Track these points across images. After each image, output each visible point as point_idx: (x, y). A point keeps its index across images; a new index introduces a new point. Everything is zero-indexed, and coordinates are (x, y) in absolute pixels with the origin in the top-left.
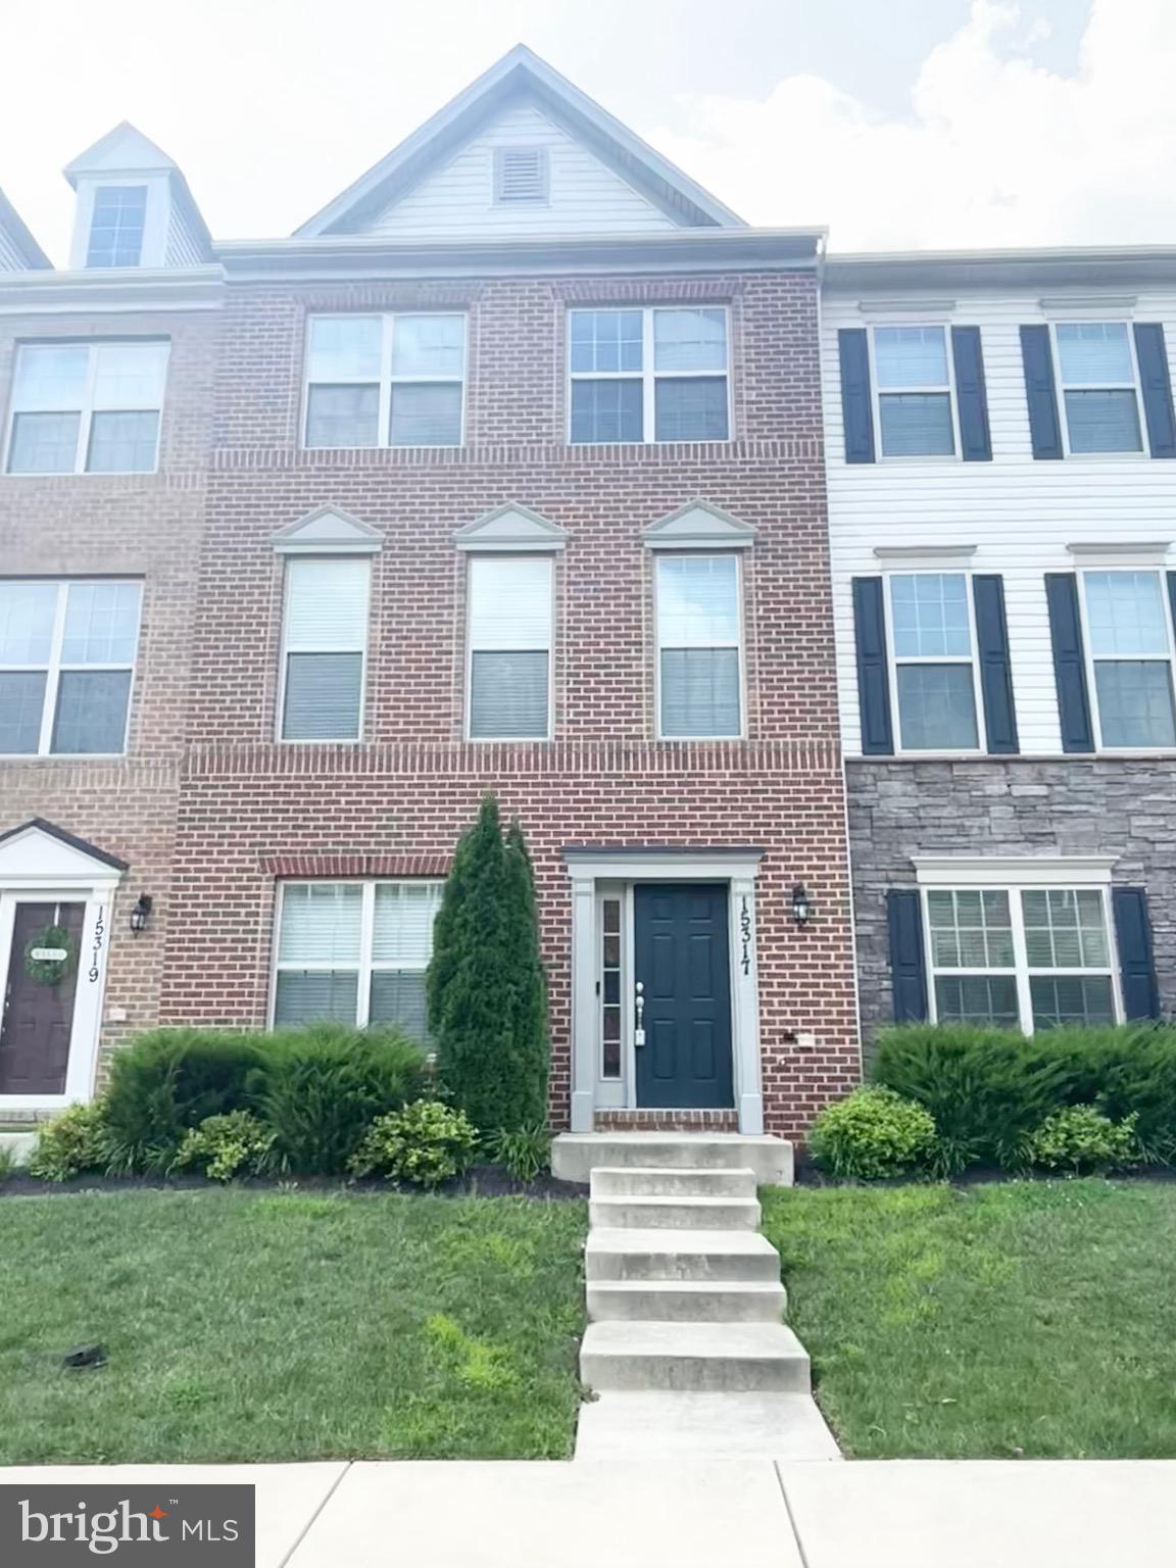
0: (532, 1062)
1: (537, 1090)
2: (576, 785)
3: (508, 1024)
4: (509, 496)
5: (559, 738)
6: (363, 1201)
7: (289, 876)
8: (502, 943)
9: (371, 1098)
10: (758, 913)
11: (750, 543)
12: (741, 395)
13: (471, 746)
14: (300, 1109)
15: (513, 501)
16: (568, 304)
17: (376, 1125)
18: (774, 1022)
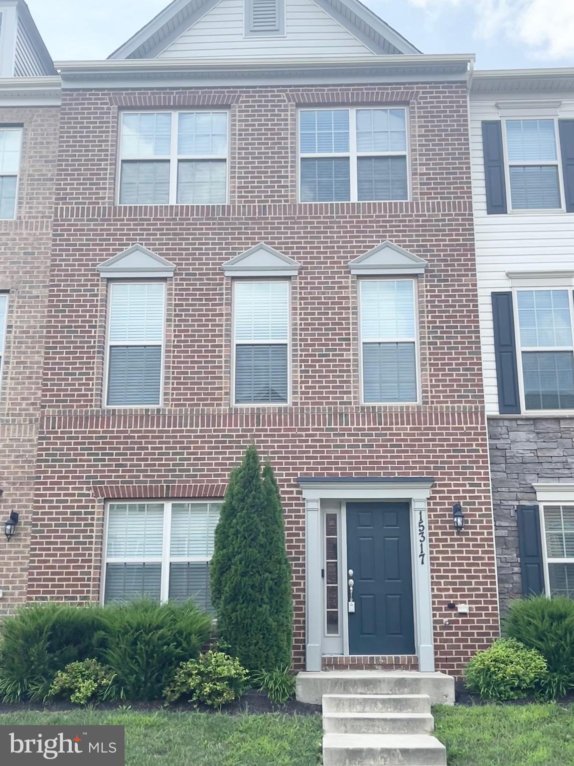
0: (282, 625)
1: (285, 643)
2: (307, 435)
3: (266, 600)
4: (260, 238)
5: (295, 404)
6: (176, 717)
7: (114, 499)
8: (261, 546)
9: (178, 650)
10: (430, 522)
11: (422, 271)
12: (416, 169)
13: (236, 410)
14: (132, 658)
15: (262, 242)
16: (299, 105)
17: (182, 668)
18: (441, 596)
